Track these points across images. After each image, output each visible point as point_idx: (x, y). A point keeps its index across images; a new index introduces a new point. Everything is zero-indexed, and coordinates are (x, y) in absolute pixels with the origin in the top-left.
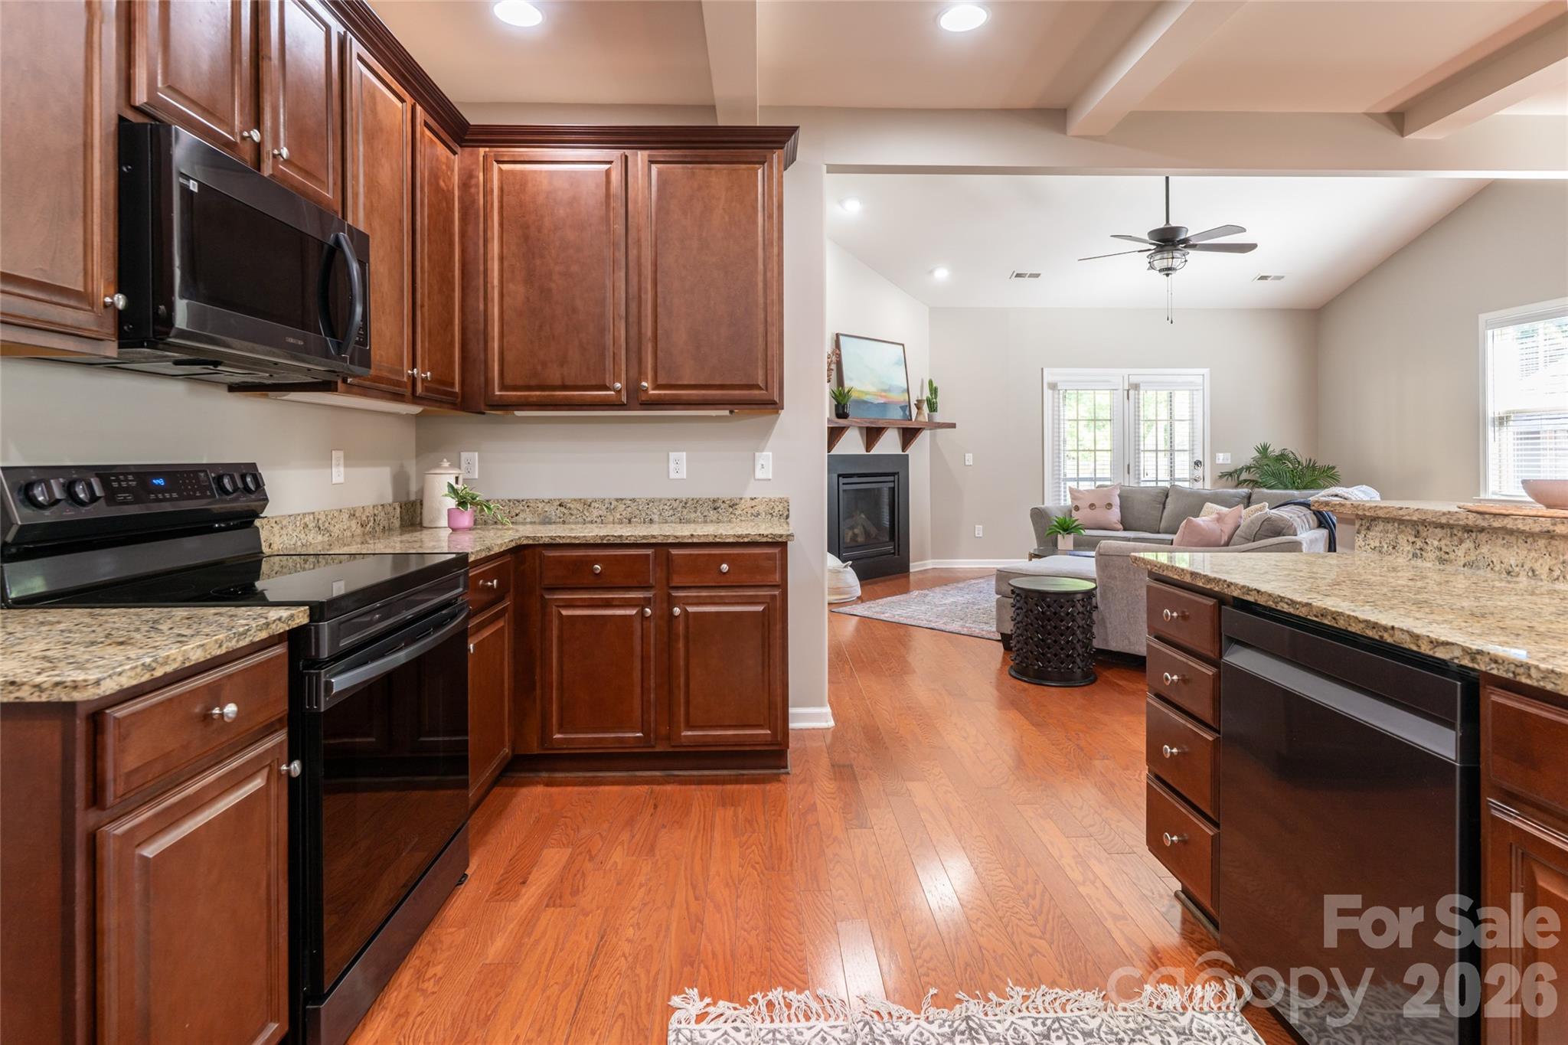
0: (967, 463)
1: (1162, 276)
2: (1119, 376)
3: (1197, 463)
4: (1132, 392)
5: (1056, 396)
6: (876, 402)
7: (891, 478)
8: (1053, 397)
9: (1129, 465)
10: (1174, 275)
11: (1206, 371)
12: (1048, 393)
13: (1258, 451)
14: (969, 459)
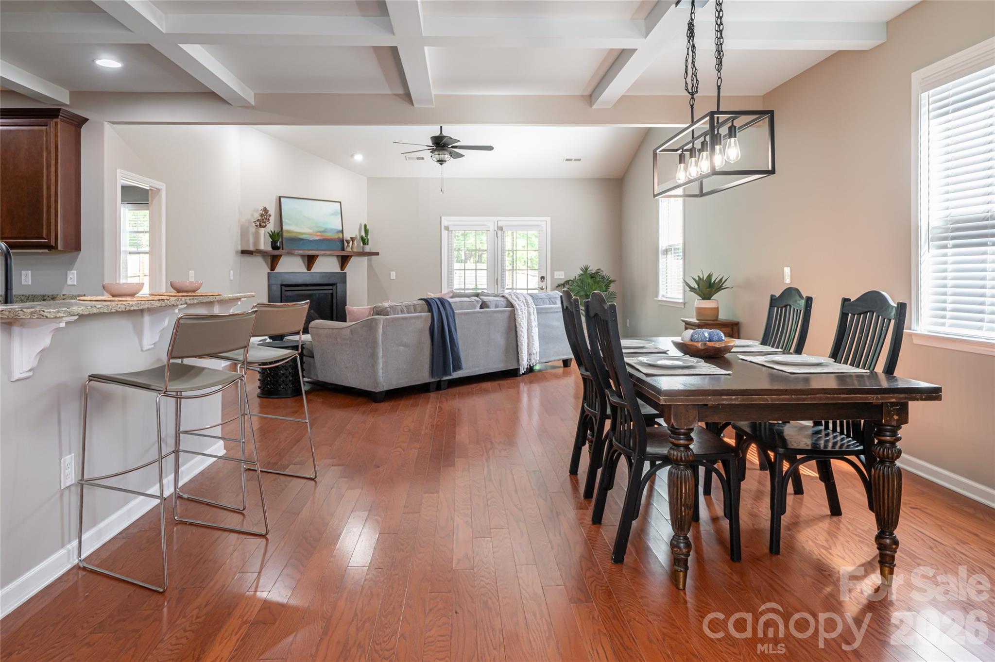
0: (391, 278)
1: (438, 164)
2: (491, 223)
3: (543, 278)
4: (499, 232)
5: (450, 235)
6: (311, 239)
7: (331, 287)
8: (448, 236)
9: (497, 280)
10: (445, 165)
11: (548, 219)
12: (445, 233)
13: (582, 269)
14: (393, 275)
